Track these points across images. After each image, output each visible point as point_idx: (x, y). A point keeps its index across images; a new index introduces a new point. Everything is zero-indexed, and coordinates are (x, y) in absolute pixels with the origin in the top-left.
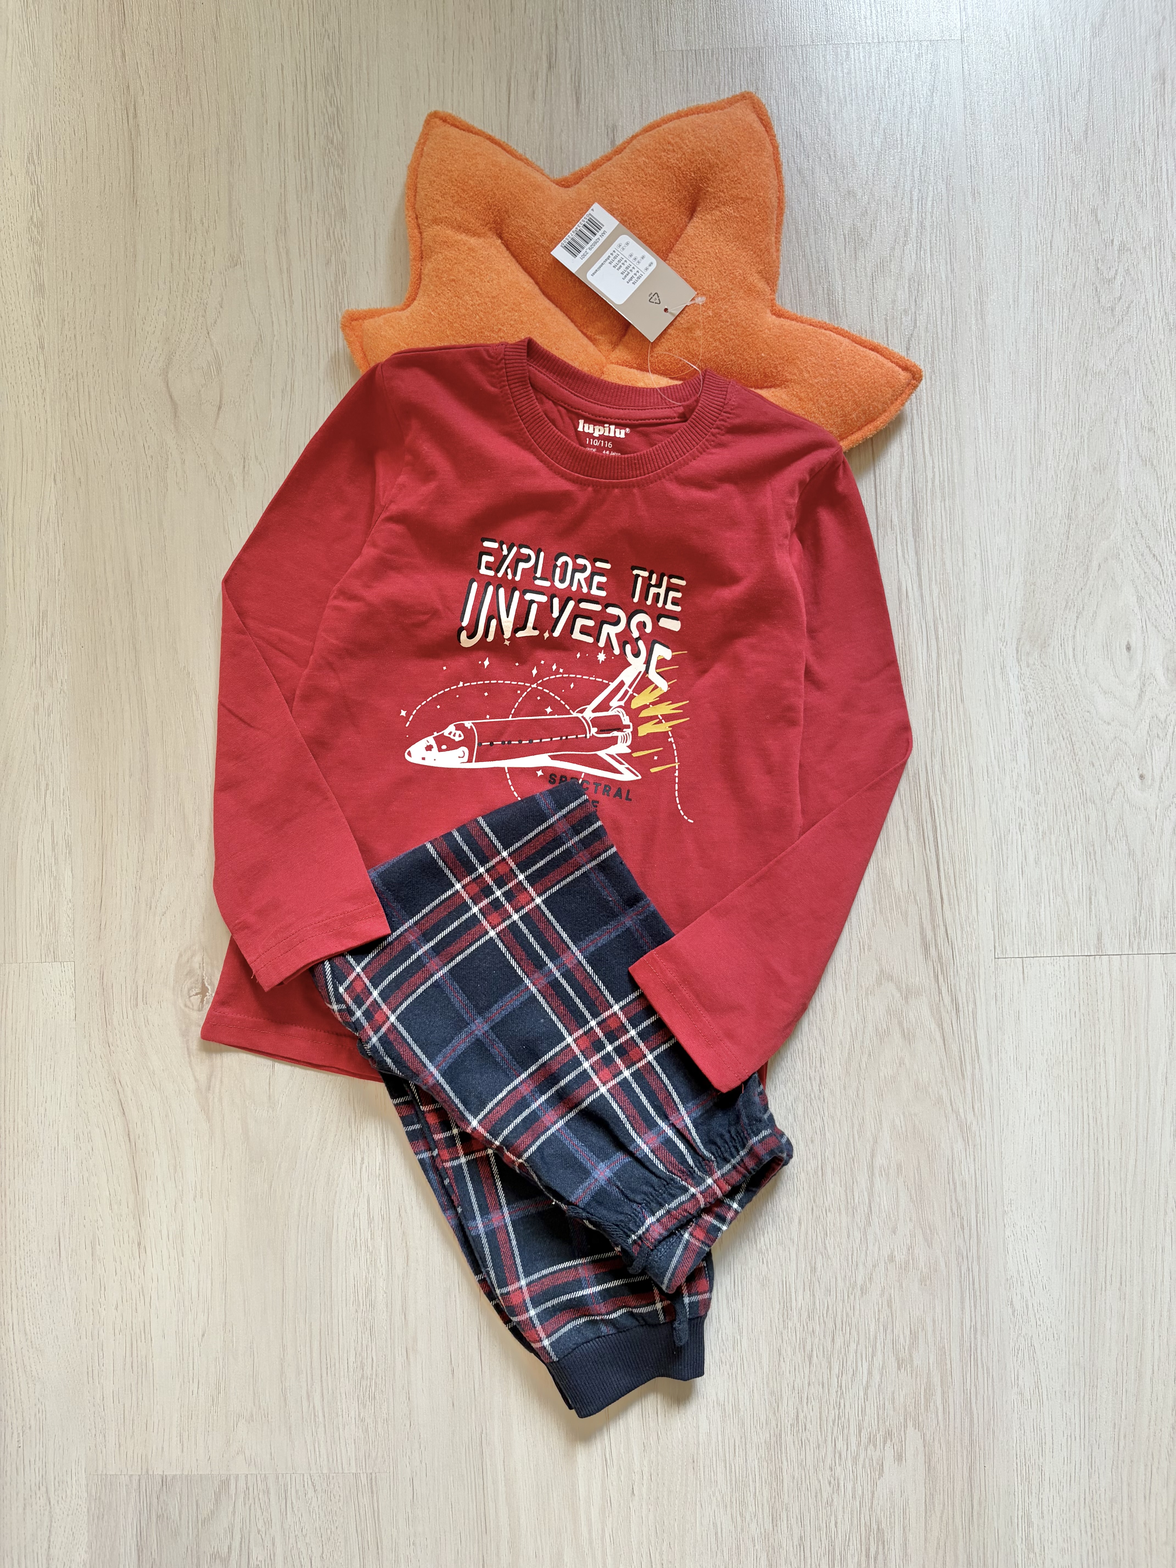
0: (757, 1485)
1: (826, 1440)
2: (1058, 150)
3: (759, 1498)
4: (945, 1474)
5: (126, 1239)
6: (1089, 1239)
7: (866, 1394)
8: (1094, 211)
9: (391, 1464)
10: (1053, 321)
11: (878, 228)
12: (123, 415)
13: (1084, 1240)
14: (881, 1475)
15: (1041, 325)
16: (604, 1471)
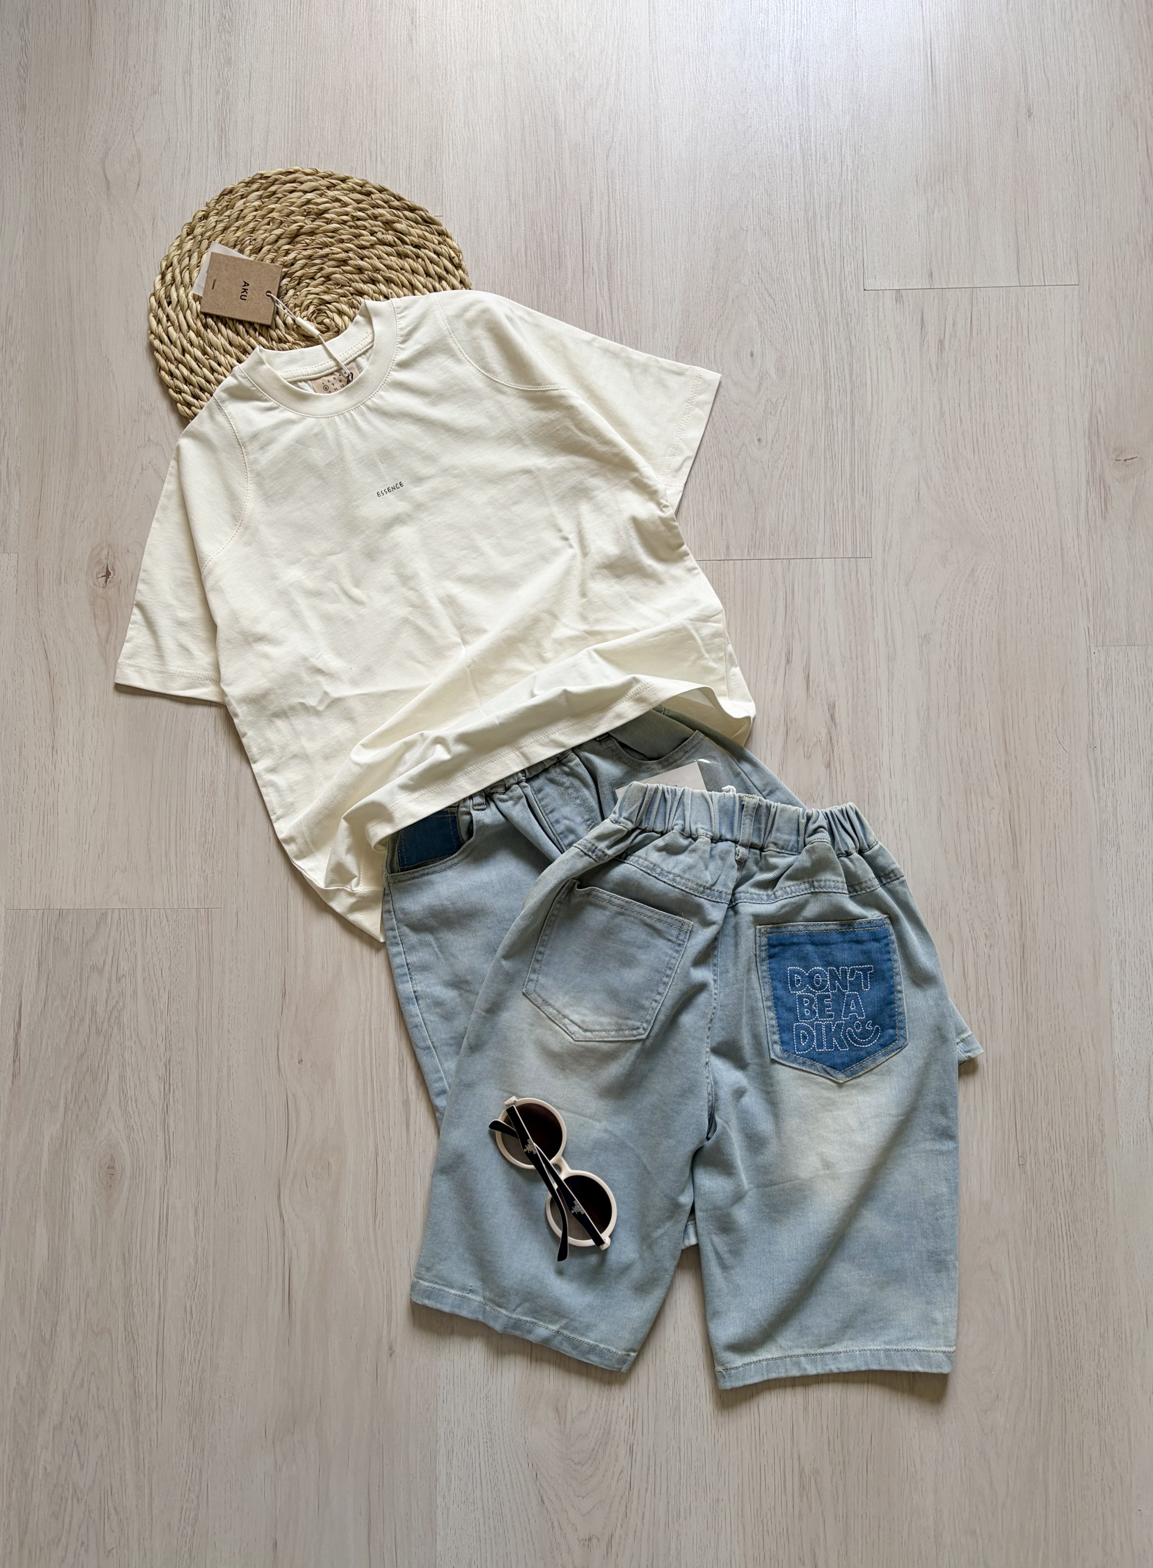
5: (44, 744)
9: (223, 902)
11: (589, 78)
12: (72, 189)
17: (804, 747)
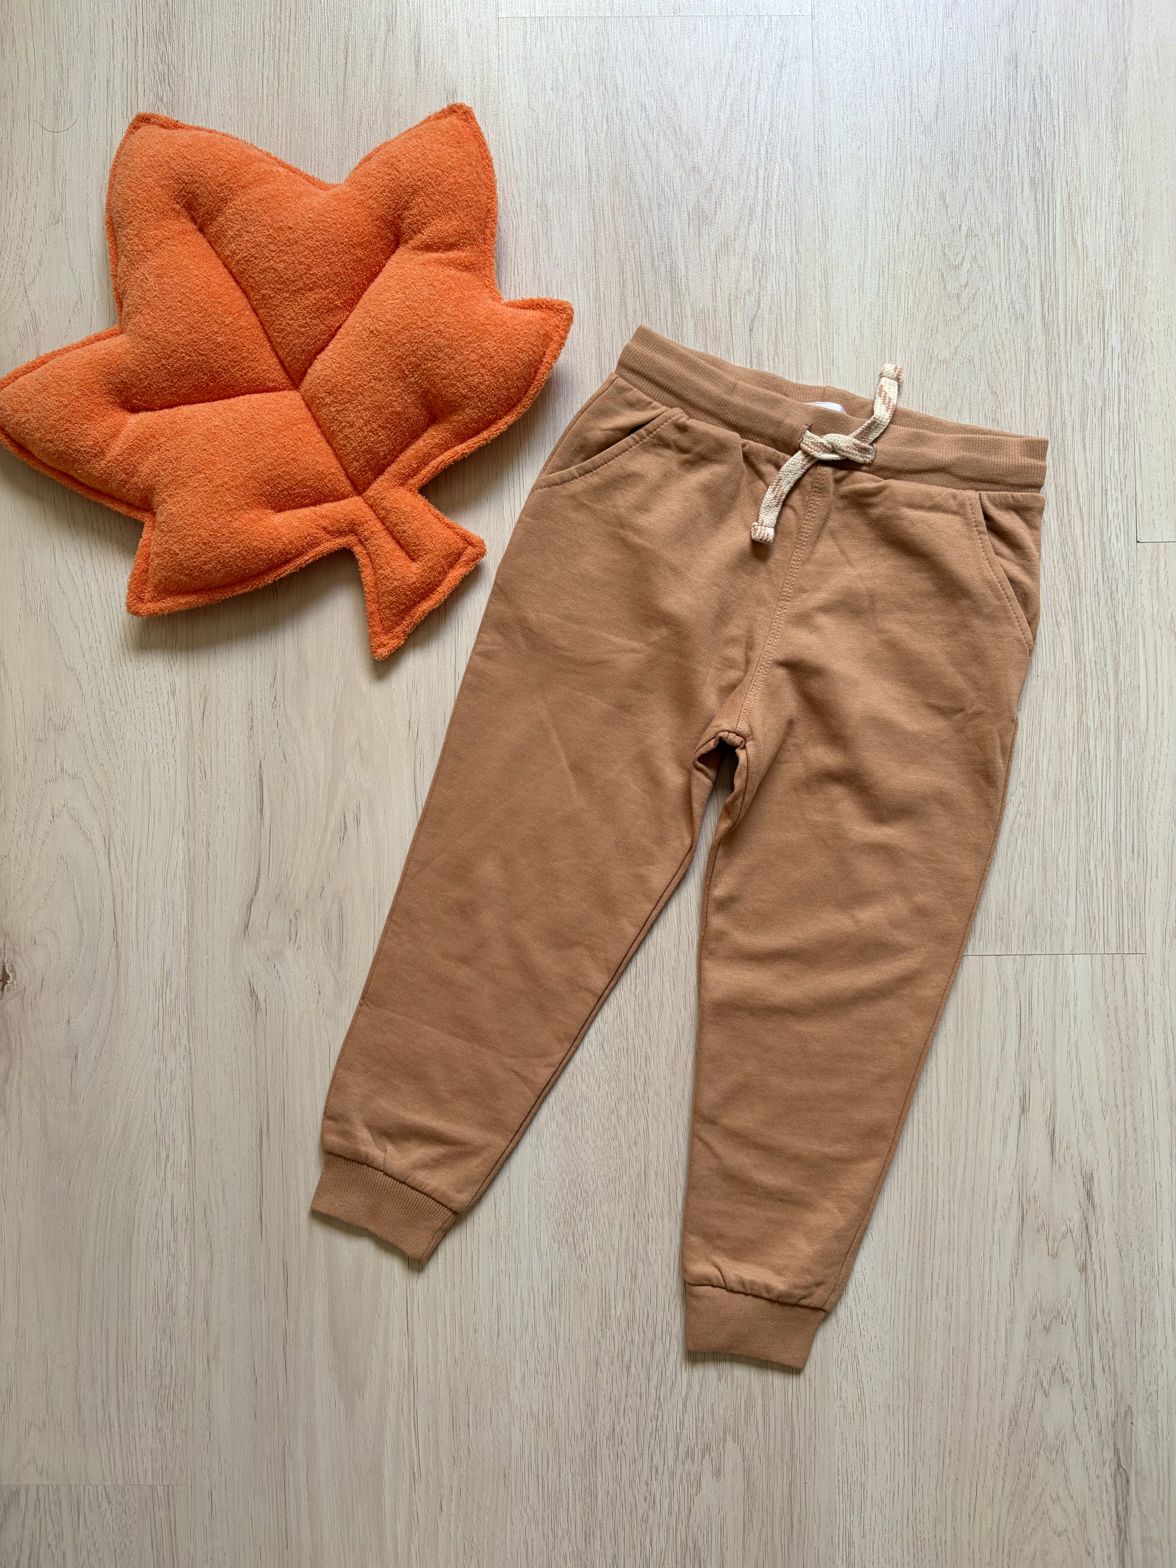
0: (570, 1501)
1: (642, 1454)
2: (907, 132)
3: (572, 1515)
4: (765, 1491)
6: (916, 1246)
7: (685, 1406)
8: (942, 195)
9: (189, 1475)
10: (898, 307)
11: (723, 206)
13: (911, 1248)
14: (699, 1490)
15: (887, 310)
16: (411, 1485)
17: (1047, 1240)
